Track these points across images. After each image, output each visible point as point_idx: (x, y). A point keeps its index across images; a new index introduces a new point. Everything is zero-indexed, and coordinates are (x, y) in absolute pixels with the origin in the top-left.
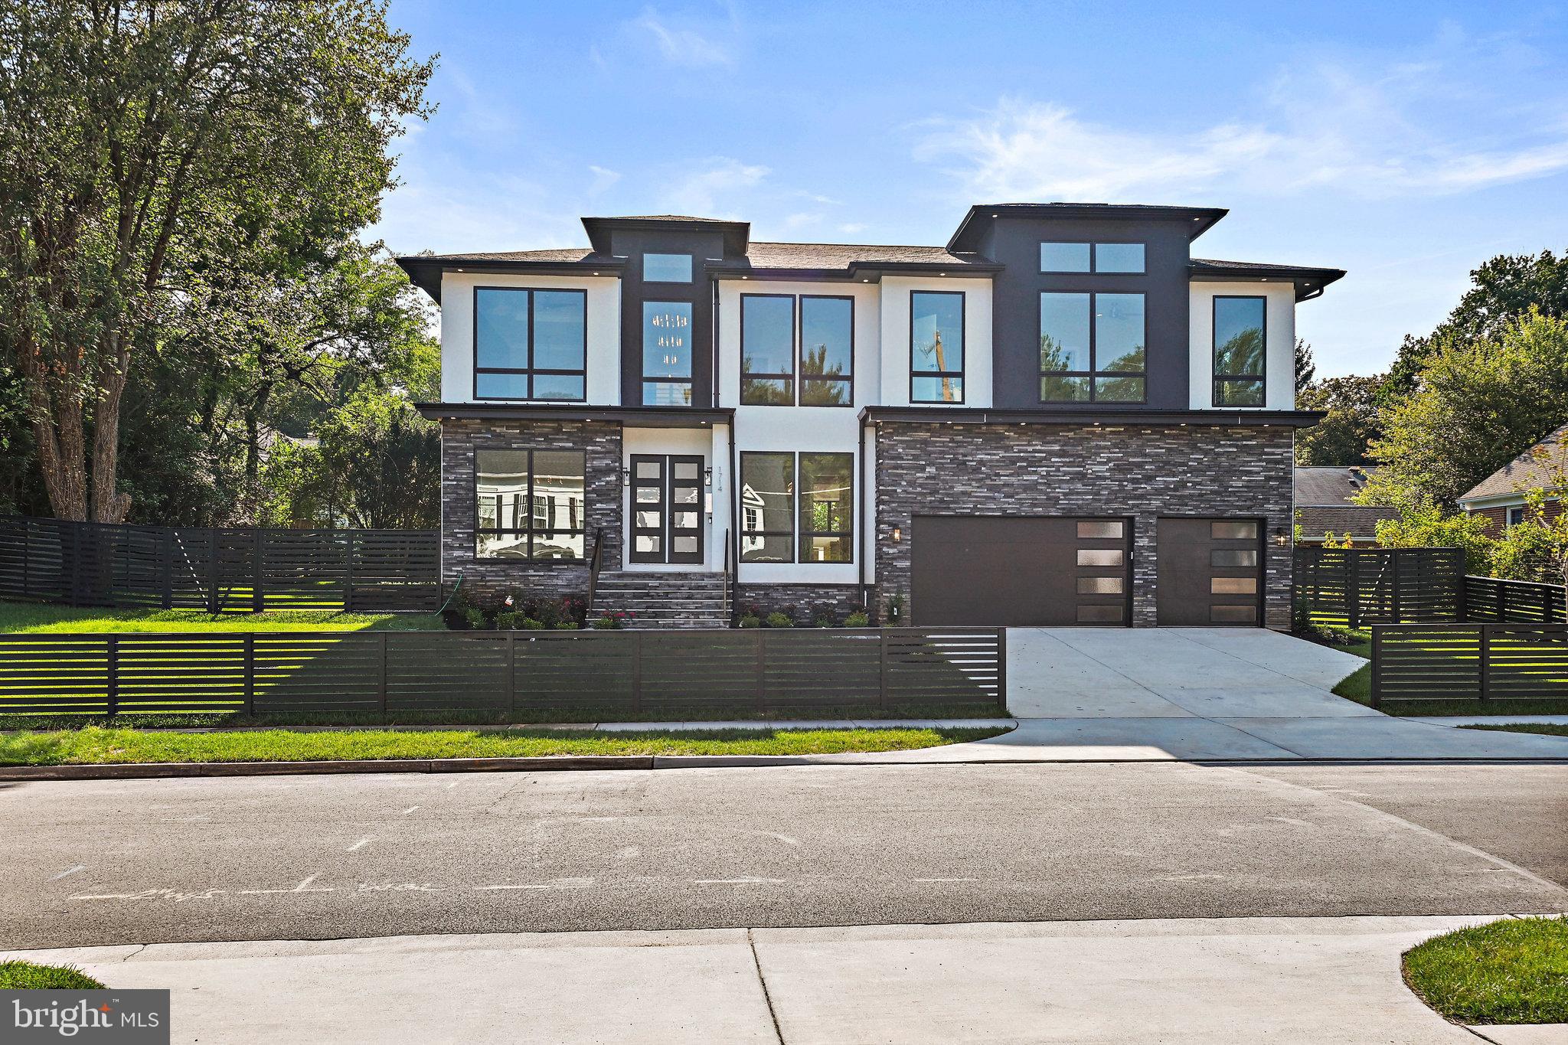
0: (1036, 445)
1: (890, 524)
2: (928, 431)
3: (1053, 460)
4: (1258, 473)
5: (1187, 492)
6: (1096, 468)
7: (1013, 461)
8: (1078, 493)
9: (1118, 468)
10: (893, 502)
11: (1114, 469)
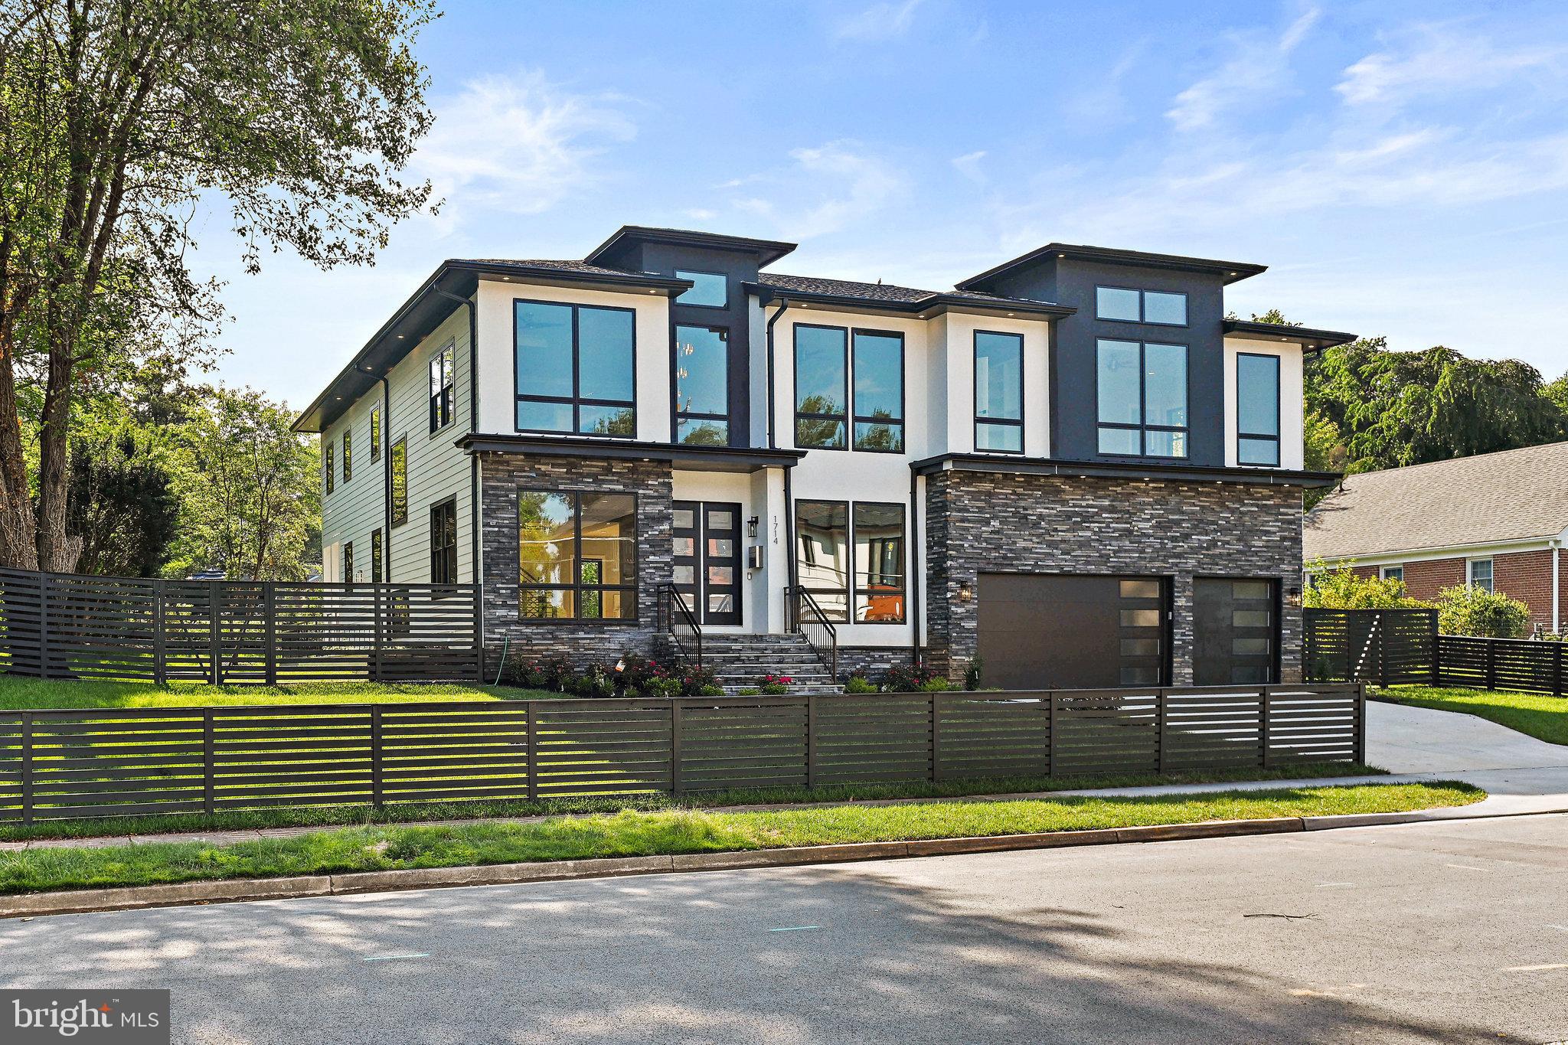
0: (1088, 500)
1: (958, 581)
2: (992, 481)
3: (1104, 515)
4: (1275, 533)
5: (1217, 551)
6: (1141, 525)
7: (1069, 516)
8: (1126, 551)
9: (1159, 526)
10: (961, 558)
11: (1157, 527)
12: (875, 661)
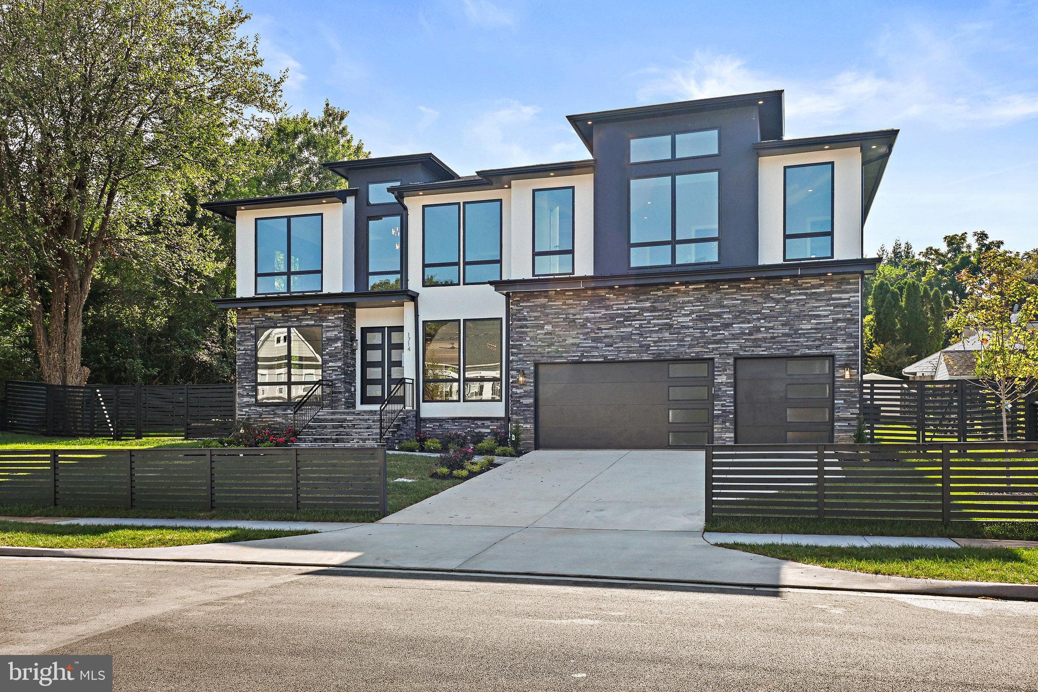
0: (632, 303)
1: (518, 370)
2: (546, 297)
3: (645, 314)
4: (827, 316)
5: (760, 336)
6: (680, 319)
7: (612, 318)
8: (666, 341)
9: (700, 319)
10: (520, 354)
11: (696, 320)
12: (478, 427)
